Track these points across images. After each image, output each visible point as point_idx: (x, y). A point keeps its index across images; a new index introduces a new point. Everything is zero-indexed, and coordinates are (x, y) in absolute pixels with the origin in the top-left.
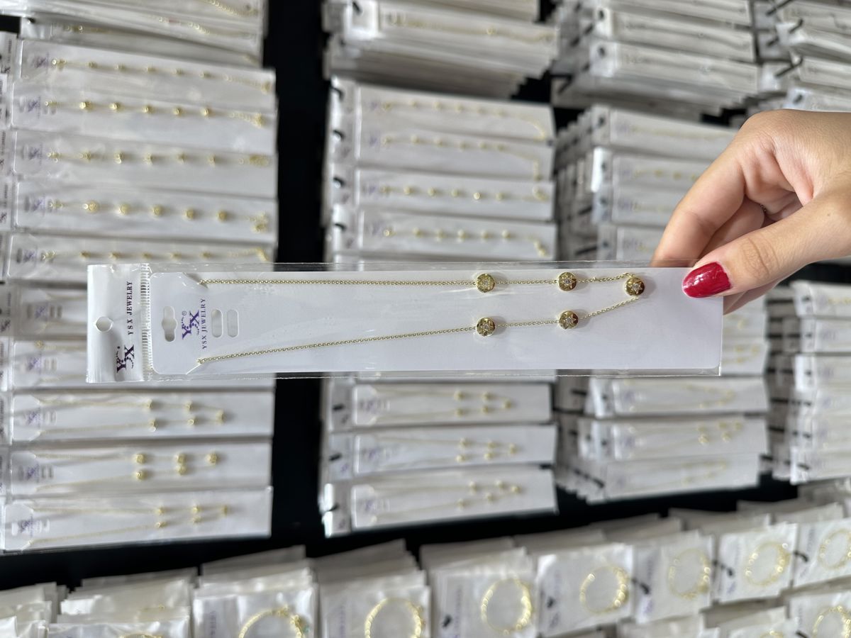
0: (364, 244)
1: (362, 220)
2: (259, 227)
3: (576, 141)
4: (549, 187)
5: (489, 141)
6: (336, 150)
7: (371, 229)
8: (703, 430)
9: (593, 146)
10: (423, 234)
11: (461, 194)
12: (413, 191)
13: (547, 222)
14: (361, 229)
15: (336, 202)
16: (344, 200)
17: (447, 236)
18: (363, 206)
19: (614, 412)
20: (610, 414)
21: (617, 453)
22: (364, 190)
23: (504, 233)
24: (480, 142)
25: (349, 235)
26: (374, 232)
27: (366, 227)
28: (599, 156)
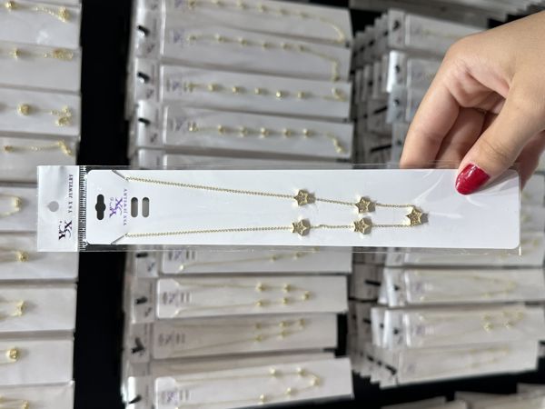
0: (167, 139)
1: (166, 116)
2: (61, 121)
3: (372, 43)
4: (347, 88)
5: (291, 42)
6: (140, 46)
7: (175, 125)
8: (488, 318)
9: (389, 49)
10: (227, 130)
11: (263, 92)
12: (217, 88)
13: (345, 121)
14: (165, 124)
15: (140, 97)
16: (149, 95)
17: (250, 132)
18: (166, 102)
19: (406, 302)
20: (402, 304)
21: (408, 341)
22: (168, 85)
23: (305, 131)
24: (282, 42)
25: (153, 130)
26: (178, 128)
27: (170, 123)
28: (393, 58)
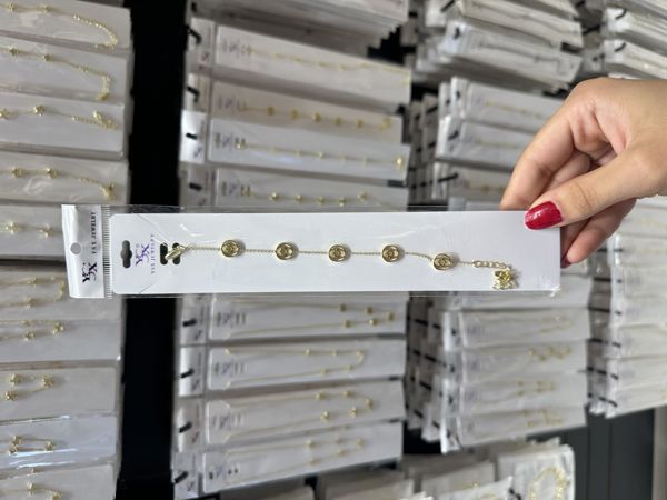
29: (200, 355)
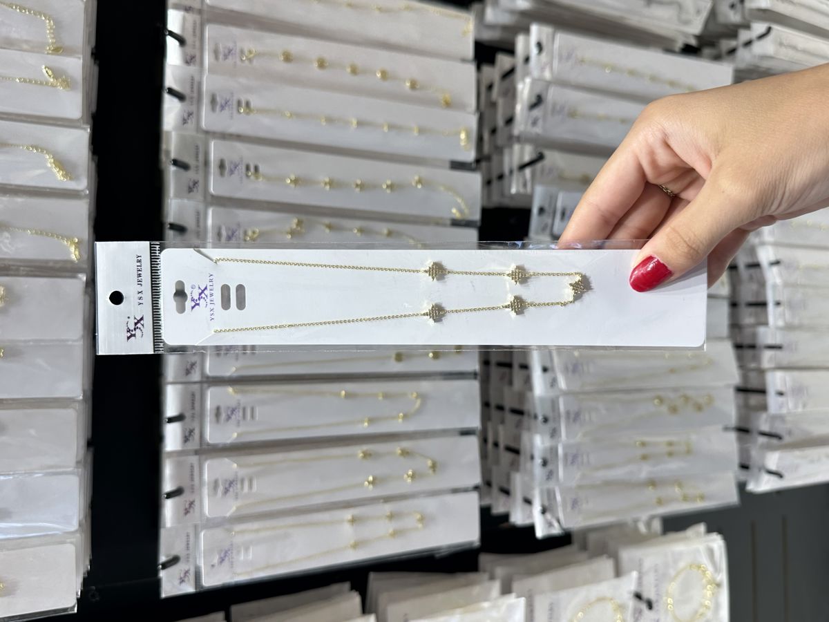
29: (193, 395)
